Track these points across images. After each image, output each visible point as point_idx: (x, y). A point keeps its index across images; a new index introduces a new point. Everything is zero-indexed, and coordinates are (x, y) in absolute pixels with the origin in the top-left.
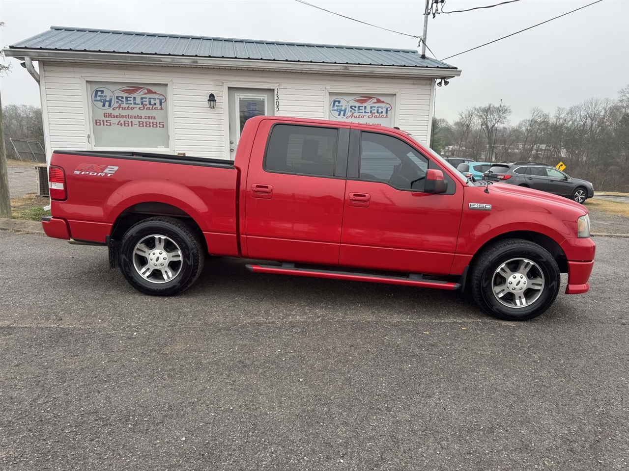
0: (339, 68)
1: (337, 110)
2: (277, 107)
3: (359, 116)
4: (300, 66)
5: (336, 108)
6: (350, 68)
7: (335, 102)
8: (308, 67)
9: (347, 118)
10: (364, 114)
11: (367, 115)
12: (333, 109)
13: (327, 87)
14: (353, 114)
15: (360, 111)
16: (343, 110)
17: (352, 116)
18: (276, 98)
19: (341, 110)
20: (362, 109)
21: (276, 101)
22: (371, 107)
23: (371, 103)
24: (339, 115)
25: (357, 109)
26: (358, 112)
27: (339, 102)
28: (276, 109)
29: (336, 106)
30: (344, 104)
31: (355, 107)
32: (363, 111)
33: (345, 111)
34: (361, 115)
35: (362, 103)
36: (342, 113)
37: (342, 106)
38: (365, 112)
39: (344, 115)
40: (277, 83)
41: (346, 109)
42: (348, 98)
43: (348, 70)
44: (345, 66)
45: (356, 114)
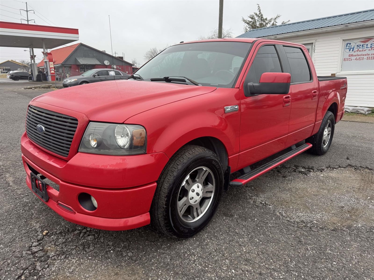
0: (342, 27)
1: (348, 49)
2: (314, 51)
3: (362, 50)
4: (321, 30)
5: (348, 47)
6: (349, 26)
7: (347, 44)
8: (325, 30)
9: (354, 52)
10: (366, 49)
11: (368, 49)
12: (346, 48)
13: (341, 37)
14: (358, 49)
15: (364, 47)
16: (352, 48)
17: (358, 51)
18: (314, 47)
19: (351, 48)
20: (365, 46)
21: (313, 48)
22: (371, 44)
23: (371, 42)
24: (350, 51)
25: (361, 46)
26: (362, 48)
27: (350, 44)
28: (313, 52)
29: (348, 46)
30: (353, 45)
31: (360, 45)
32: (365, 47)
33: (353, 49)
34: (364, 50)
35: (365, 42)
36: (352, 49)
37: (351, 46)
38: (367, 48)
39: (353, 50)
40: (315, 39)
41: (354, 47)
42: (355, 41)
43: (348, 27)
44: (346, 25)
45: (361, 49)
